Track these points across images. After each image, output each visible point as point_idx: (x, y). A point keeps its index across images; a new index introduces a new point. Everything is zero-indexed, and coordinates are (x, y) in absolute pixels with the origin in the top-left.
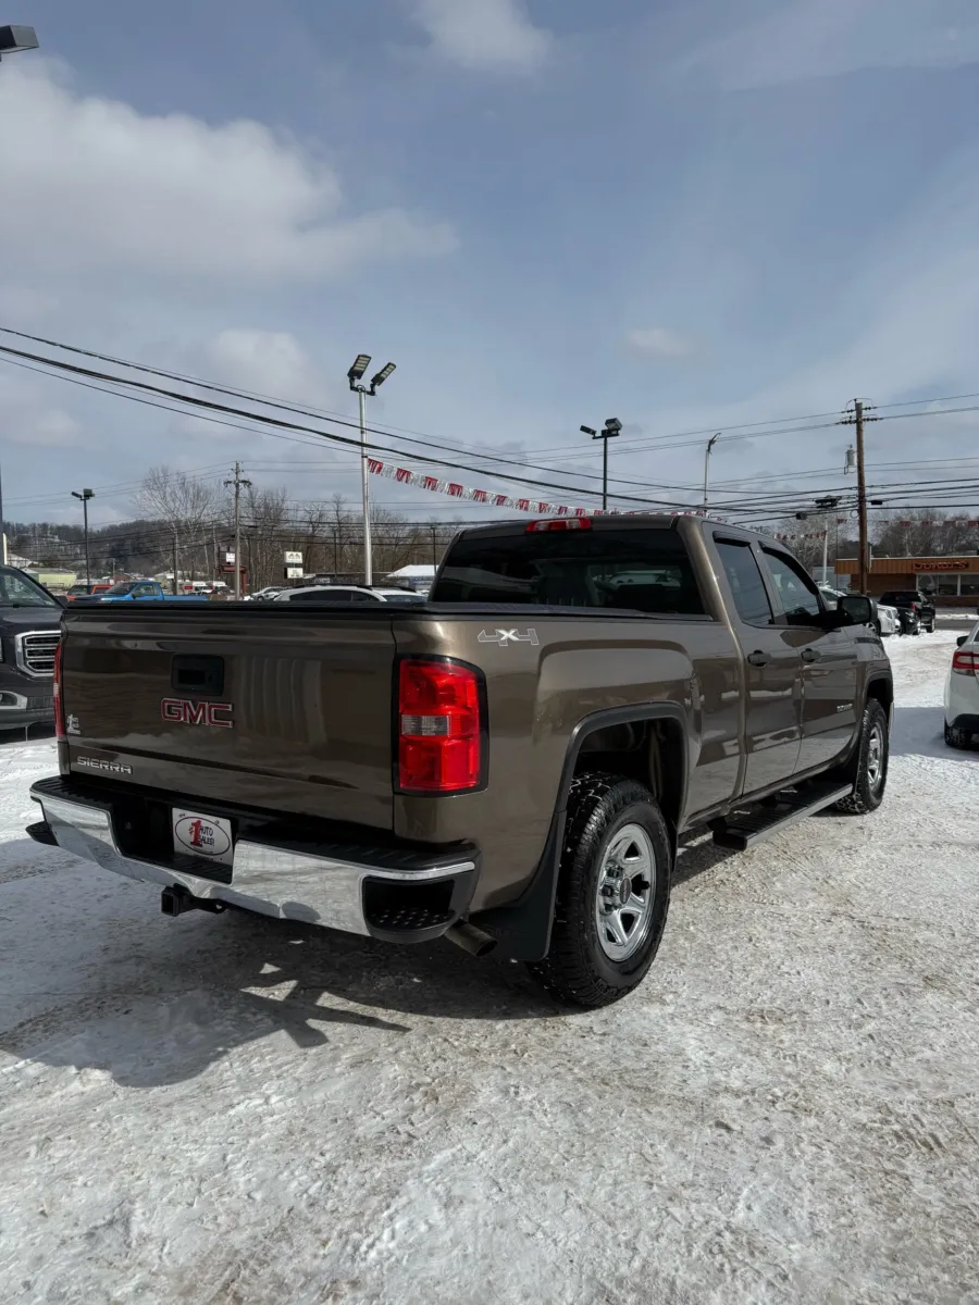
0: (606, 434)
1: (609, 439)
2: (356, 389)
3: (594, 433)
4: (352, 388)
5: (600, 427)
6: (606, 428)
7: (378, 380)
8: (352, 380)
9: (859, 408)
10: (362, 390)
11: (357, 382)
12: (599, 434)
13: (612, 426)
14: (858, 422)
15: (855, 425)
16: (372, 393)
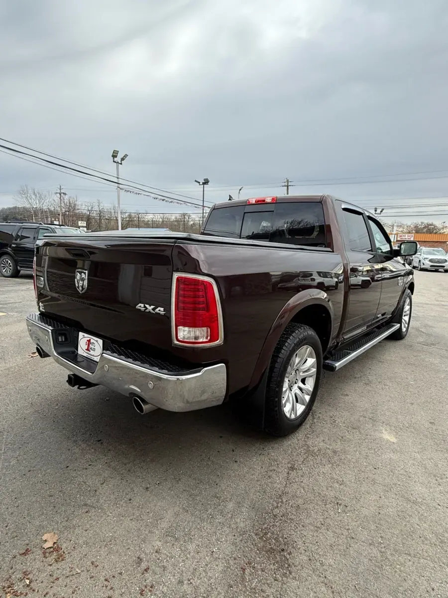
0: (204, 184)
1: (205, 185)
2: (115, 162)
3: (199, 183)
4: (114, 161)
5: (202, 181)
6: (204, 181)
7: (123, 159)
8: (114, 158)
9: (288, 181)
10: (118, 163)
11: (115, 159)
12: (201, 183)
13: (206, 181)
14: (288, 186)
15: (286, 187)
16: (121, 164)
